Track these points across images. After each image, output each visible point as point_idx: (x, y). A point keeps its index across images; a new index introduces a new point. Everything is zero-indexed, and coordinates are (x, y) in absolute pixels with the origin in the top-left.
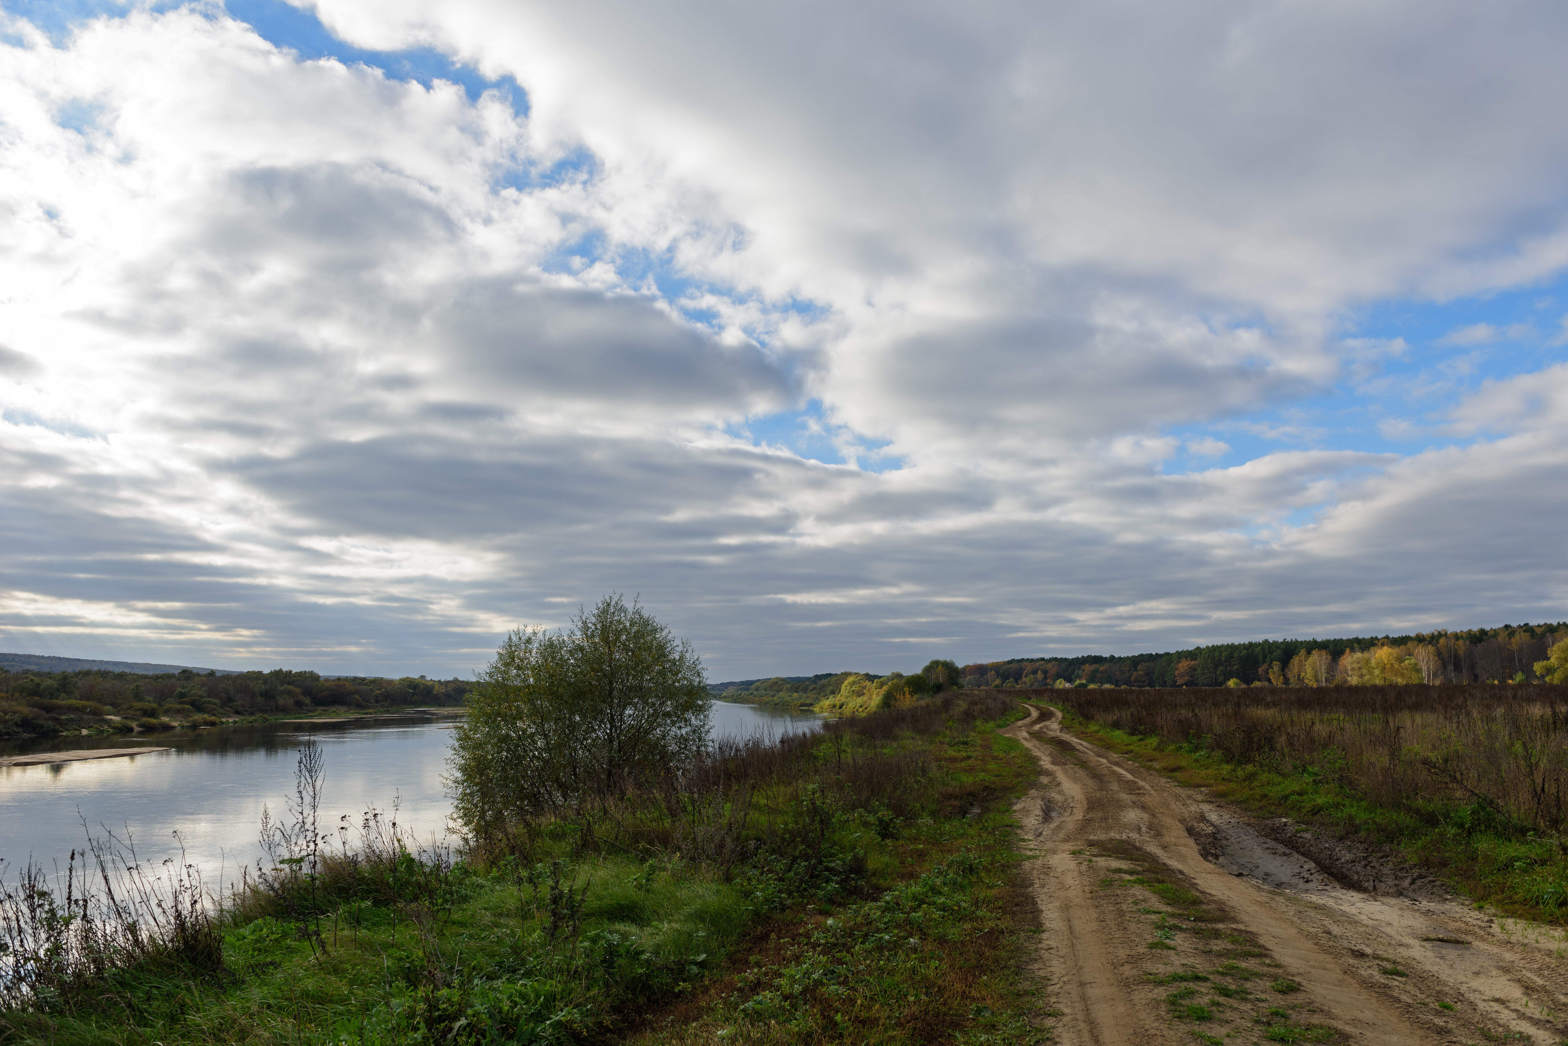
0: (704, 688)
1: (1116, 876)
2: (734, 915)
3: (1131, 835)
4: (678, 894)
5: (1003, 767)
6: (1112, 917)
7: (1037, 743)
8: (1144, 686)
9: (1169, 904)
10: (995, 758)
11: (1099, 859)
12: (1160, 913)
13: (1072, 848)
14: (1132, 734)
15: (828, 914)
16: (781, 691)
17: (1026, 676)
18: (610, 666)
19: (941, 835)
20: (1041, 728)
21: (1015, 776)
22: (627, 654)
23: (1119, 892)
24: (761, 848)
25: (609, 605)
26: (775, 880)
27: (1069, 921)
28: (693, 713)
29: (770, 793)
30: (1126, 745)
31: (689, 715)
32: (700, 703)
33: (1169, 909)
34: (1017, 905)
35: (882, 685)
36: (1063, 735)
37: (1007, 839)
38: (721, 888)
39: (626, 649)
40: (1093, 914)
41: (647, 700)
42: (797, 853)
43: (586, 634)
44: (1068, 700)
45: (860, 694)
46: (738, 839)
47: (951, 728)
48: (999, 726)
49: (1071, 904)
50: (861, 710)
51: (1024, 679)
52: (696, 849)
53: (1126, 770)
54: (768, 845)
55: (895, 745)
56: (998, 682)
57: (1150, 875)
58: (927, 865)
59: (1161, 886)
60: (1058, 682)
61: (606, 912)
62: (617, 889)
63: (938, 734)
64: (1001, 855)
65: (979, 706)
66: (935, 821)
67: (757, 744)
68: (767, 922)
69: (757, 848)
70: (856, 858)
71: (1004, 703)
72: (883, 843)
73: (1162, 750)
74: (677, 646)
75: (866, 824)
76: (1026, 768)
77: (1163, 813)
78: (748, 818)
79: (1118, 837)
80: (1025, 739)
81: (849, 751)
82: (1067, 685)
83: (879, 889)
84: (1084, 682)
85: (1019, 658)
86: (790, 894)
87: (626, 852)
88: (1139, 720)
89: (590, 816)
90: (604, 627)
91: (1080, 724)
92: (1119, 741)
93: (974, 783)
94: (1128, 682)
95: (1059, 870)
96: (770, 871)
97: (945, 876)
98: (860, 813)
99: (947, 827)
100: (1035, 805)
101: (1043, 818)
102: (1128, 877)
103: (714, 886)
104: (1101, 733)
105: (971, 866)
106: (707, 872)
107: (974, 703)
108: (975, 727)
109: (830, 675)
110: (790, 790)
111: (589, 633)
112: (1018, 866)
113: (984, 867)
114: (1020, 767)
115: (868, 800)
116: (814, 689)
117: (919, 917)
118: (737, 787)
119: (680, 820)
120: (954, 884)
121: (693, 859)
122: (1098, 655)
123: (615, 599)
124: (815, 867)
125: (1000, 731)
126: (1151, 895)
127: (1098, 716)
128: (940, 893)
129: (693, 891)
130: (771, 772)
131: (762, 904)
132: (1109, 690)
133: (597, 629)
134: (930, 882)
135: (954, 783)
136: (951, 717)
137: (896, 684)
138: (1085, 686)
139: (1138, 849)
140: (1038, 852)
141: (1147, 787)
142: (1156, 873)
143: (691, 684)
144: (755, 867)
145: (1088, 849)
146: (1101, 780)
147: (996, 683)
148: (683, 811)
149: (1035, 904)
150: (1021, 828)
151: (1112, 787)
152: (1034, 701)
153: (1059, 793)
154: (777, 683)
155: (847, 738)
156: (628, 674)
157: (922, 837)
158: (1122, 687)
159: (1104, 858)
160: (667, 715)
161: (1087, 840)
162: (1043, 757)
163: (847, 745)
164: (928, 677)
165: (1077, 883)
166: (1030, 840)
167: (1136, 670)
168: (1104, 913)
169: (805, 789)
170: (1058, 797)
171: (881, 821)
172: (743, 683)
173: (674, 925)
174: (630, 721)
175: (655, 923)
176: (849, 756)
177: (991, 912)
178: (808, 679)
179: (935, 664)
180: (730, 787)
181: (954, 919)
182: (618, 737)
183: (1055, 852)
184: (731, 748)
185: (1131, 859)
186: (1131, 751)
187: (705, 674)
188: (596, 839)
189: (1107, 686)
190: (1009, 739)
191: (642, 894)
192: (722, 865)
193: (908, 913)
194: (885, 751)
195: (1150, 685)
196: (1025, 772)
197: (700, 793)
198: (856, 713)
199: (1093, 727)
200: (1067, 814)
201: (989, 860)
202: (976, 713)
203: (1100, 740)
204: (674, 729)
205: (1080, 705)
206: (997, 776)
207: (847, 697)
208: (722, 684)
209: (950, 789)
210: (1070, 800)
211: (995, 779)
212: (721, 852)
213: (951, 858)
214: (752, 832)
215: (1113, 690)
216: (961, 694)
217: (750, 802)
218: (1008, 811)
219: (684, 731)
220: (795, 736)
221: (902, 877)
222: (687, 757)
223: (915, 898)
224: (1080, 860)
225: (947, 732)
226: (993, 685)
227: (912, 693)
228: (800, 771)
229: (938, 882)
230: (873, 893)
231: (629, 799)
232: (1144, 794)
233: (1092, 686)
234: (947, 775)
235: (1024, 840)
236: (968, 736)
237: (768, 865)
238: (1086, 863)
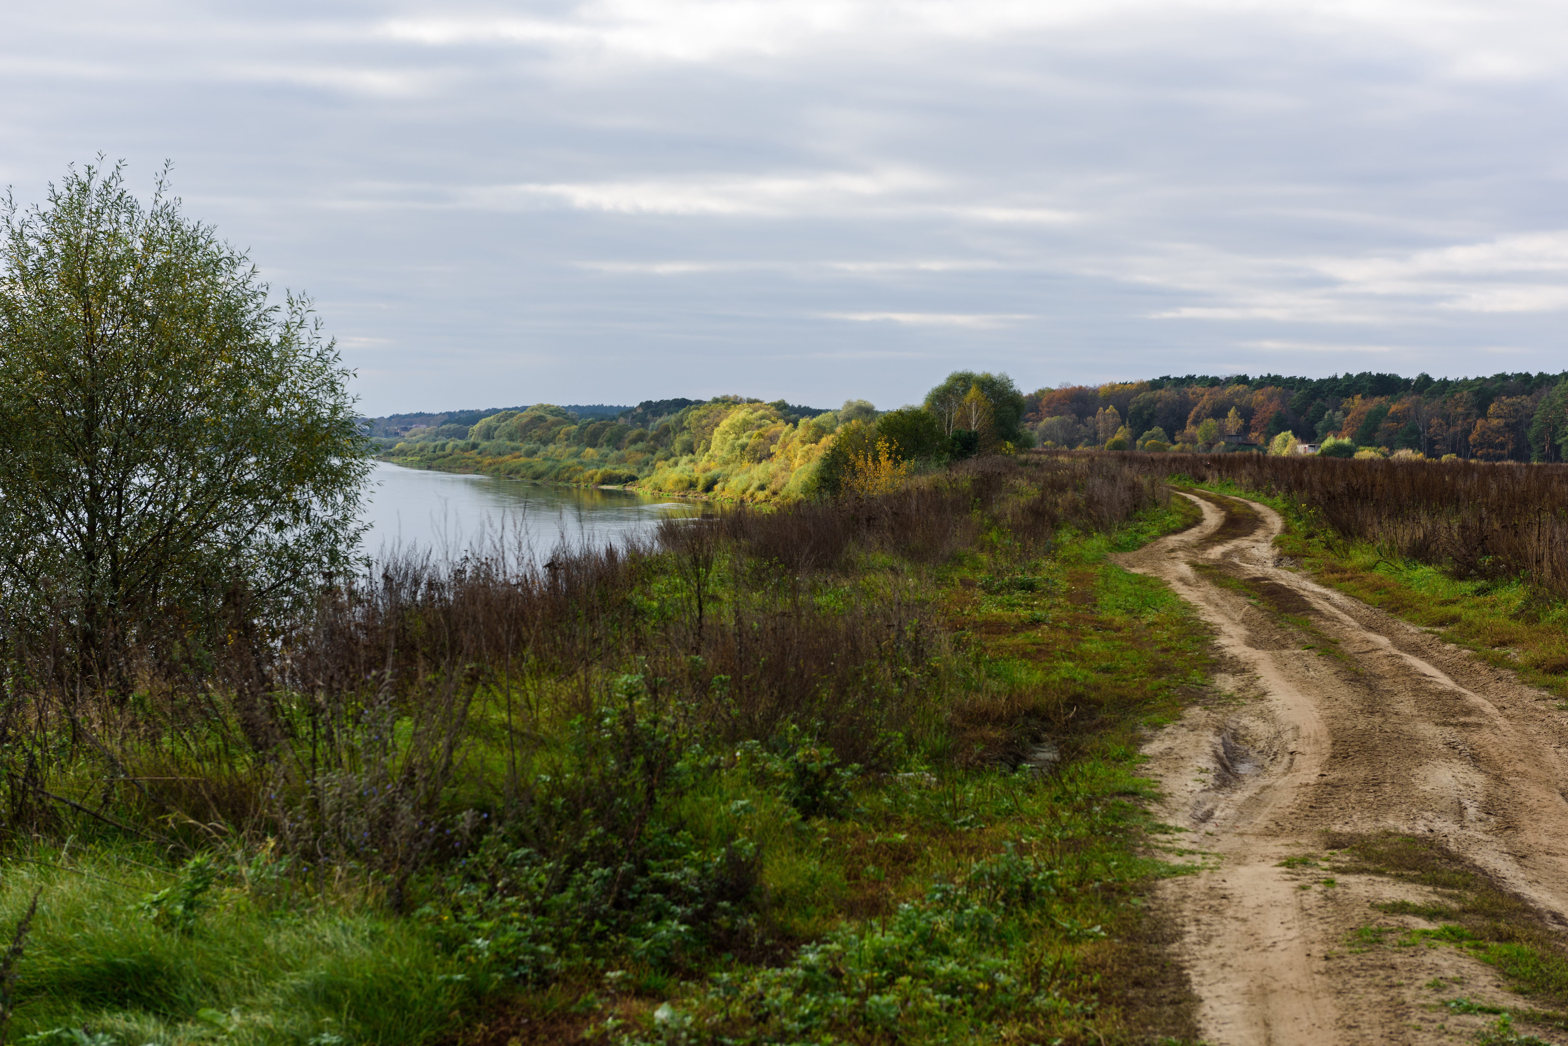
0: (346, 426)
1: (1393, 921)
2: (415, 995)
3: (1438, 825)
4: (269, 941)
5: (1123, 649)
6: (1375, 1018)
7: (1214, 592)
8: (1500, 458)
9: (1522, 993)
10: (1102, 626)
11: (1352, 879)
12: (1496, 1012)
13: (1285, 852)
14: (1460, 576)
15: (657, 996)
16: (552, 440)
17: (1196, 422)
18: (89, 357)
19: (955, 810)
20: (1225, 555)
21: (1151, 672)
22: (136, 325)
23: (1397, 959)
24: (488, 831)
25: (84, 189)
26: (525, 910)
27: (1267, 1025)
28: (317, 491)
29: (516, 696)
30: (1444, 603)
31: (303, 493)
32: (336, 462)
33: (1521, 1004)
34: (1137, 983)
35: (820, 432)
36: (1283, 573)
37: (1121, 825)
38: (382, 926)
39: (136, 313)
40: (1329, 1008)
41: (192, 450)
42: (584, 844)
43: (23, 268)
44: (1300, 484)
45: (761, 455)
46: (430, 806)
47: (993, 548)
48: (1119, 547)
49: (1275, 986)
50: (761, 495)
51: (1190, 430)
52: (319, 829)
53: (1437, 664)
54: (509, 823)
55: (846, 585)
56: (1122, 434)
57: (1478, 921)
58: (914, 883)
59: (1506, 948)
60: (1278, 439)
61: (76, 985)
62: (107, 928)
63: (959, 562)
64: (1105, 862)
65: (1070, 494)
66: (940, 777)
67: (484, 571)
68: (499, 1014)
69: (479, 831)
70: (733, 860)
71: (1134, 488)
72: (805, 827)
73: (1534, 619)
74: (276, 308)
75: (763, 779)
76: (1181, 652)
77: (1523, 775)
78: (457, 756)
79: (1404, 828)
80: (1183, 580)
81: (725, 596)
82: (1303, 449)
83: (790, 938)
84: (1347, 441)
85: (1182, 374)
86: (561, 946)
87: (132, 835)
88: (1483, 540)
89: (35, 743)
90: (71, 250)
91: (1329, 547)
92: (1424, 592)
93: (1045, 687)
94: (1460, 446)
95: (1249, 902)
96: (512, 889)
97: (960, 910)
98: (747, 752)
99: (971, 792)
100: (1197, 745)
101: (1218, 777)
102: (1421, 924)
103: (364, 924)
104: (1380, 572)
105: (1027, 886)
106: (348, 887)
107: (1060, 487)
108: (1057, 547)
109: (682, 404)
110: (567, 689)
111: (30, 266)
112: (1146, 889)
113: (1059, 890)
114: (1165, 650)
115: (771, 718)
116: (641, 438)
117: (888, 1006)
118: (430, 677)
119: (276, 757)
120: (983, 929)
121: (309, 855)
122: (1386, 371)
123: (104, 173)
124: (627, 881)
125: (1122, 559)
126: (1479, 970)
127: (1377, 529)
128: (946, 951)
129: (309, 935)
130: (520, 643)
131: (489, 969)
132: (1410, 466)
133: (51, 254)
134: (922, 924)
135: (994, 685)
136: (996, 520)
137: (857, 432)
138: (1348, 451)
139: (1454, 858)
140: (1198, 860)
141: (1489, 708)
142: (1496, 916)
143: (311, 412)
144: (474, 879)
145: (1326, 854)
146: (1372, 689)
147: (1118, 437)
148: (286, 735)
149: (1183, 981)
150: (1159, 798)
151: (1399, 707)
152: (1212, 487)
153: (1264, 716)
154: (541, 419)
155: (722, 563)
156: (138, 381)
157: (907, 816)
158: (1444, 458)
159: (1364, 878)
160: (244, 491)
161: (1326, 833)
162: (1228, 627)
163: (722, 581)
164: (941, 415)
165: (1292, 934)
166: (1180, 830)
167: (1483, 414)
168: (1355, 1007)
169: (609, 688)
170: (1259, 728)
171: (802, 772)
172: (450, 417)
173: (258, 1018)
174: (141, 505)
175: (207, 1013)
176: (727, 610)
177: (1072, 1000)
178: (626, 412)
179: (964, 381)
180: (412, 677)
181: (977, 1015)
182: (111, 544)
183: (1241, 860)
184: (416, 582)
185: (1434, 882)
186: (1455, 619)
187: (350, 386)
188: (50, 802)
189: (1405, 454)
190: (1142, 580)
191: (173, 941)
192: (386, 870)
193: (863, 997)
194: (821, 600)
195: (1516, 455)
196: (1179, 663)
197: (330, 691)
198: (749, 504)
199: (1360, 556)
200: (1280, 769)
201: (1074, 872)
202: (1060, 511)
203: (1376, 588)
204: (264, 528)
205: (1331, 498)
206: (1106, 670)
207: (726, 463)
208: (396, 418)
209: (983, 700)
210: (1290, 735)
211: (1102, 678)
212: (385, 835)
213: (976, 867)
214: (467, 792)
215: (1420, 464)
216: (1025, 463)
217: (465, 713)
218: (1127, 757)
219: (290, 536)
220: (588, 556)
221: (851, 910)
222: (298, 602)
223: (880, 961)
224: (1304, 880)
225: (984, 558)
226: (1110, 441)
227: (896, 457)
228: (596, 641)
229: (942, 923)
230: (773, 947)
231: (141, 702)
232: (1479, 725)
233: (1365, 454)
234: (977, 663)
235: (1164, 829)
236: (1036, 569)
237: (508, 873)
238: (1318, 888)
